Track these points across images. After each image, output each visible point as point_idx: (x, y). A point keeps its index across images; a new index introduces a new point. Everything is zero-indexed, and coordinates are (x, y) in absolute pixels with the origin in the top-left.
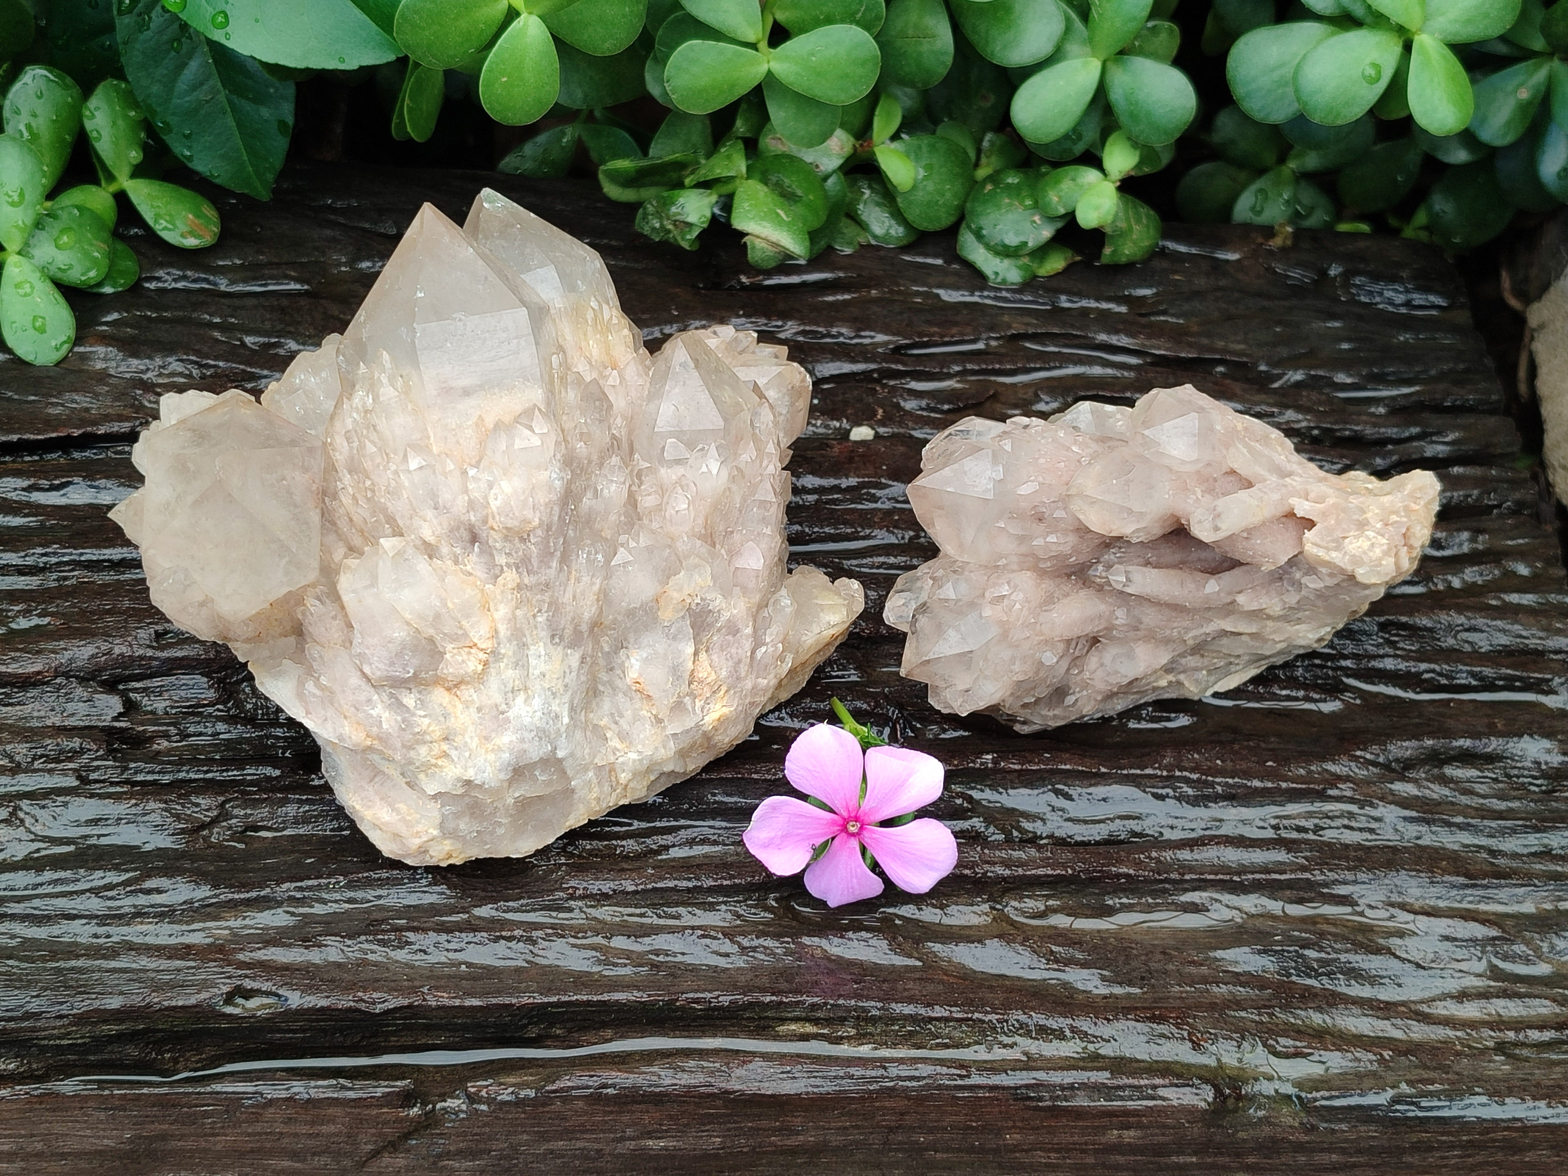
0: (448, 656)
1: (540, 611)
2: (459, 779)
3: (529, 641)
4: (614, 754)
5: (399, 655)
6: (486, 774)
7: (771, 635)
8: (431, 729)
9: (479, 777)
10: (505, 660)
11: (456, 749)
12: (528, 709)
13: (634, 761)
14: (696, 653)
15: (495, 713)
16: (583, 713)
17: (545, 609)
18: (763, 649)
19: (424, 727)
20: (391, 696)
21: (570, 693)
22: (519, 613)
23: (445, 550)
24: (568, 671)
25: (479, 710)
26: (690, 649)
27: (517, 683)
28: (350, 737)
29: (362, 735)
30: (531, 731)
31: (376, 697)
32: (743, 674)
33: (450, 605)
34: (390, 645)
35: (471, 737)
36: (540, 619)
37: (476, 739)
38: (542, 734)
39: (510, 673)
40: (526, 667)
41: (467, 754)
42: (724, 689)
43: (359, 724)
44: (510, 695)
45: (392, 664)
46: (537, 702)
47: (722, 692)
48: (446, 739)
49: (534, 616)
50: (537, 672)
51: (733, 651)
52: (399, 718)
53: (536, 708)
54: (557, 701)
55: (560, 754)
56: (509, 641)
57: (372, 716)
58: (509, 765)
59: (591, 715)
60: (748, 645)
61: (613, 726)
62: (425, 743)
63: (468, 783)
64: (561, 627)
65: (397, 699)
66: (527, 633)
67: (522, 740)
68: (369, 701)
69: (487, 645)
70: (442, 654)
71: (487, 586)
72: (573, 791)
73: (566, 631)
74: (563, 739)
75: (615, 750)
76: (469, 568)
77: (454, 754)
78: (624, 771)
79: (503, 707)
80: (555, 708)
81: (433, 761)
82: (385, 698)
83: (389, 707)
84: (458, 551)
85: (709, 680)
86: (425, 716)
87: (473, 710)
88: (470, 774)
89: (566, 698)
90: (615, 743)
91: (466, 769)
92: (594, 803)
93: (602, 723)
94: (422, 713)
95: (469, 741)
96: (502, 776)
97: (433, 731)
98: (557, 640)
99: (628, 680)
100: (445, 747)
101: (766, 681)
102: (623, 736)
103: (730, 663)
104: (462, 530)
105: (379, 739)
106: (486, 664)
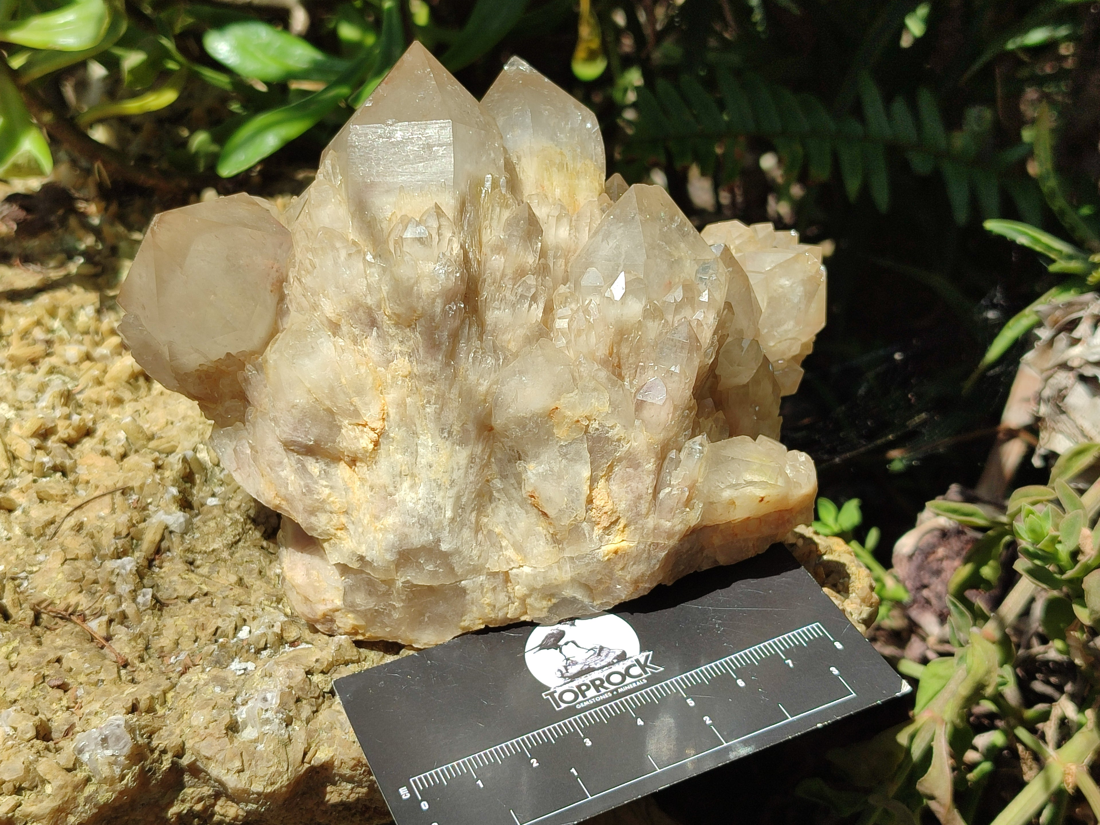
0: (343, 431)
1: (429, 402)
2: (354, 553)
3: (419, 430)
4: (508, 563)
5: (301, 422)
6: (374, 552)
7: (677, 478)
8: (331, 499)
9: (368, 554)
10: (395, 444)
11: (353, 523)
12: (413, 495)
13: (527, 575)
14: (593, 480)
15: (383, 493)
16: (474, 514)
17: (433, 401)
18: (667, 490)
19: (323, 496)
20: (299, 461)
21: (456, 489)
22: (409, 400)
23: (345, 329)
24: (456, 467)
25: (372, 488)
26: (586, 473)
27: (403, 468)
28: (264, 494)
29: (273, 494)
30: (413, 516)
31: (286, 460)
32: (644, 511)
33: (343, 380)
34: (293, 411)
35: (364, 514)
36: (428, 410)
37: (368, 516)
38: (423, 522)
39: (399, 457)
40: (415, 454)
41: (360, 530)
42: (623, 522)
43: (272, 483)
44: (398, 479)
45: (295, 429)
46: (422, 491)
47: (621, 526)
48: (346, 512)
49: (424, 407)
50: (424, 461)
51: (633, 485)
52: (302, 483)
53: (420, 496)
54: (442, 493)
55: (444, 547)
56: (399, 427)
57: (281, 478)
58: (393, 545)
59: (485, 520)
60: (649, 481)
61: (507, 535)
62: (326, 512)
63: (361, 558)
64: (450, 422)
65: (303, 466)
66: (417, 422)
67: (404, 524)
68: (281, 463)
69: (378, 425)
70: (340, 428)
71: (379, 369)
72: (463, 591)
73: (455, 427)
74: (446, 533)
75: (509, 561)
76: (365, 349)
77: (350, 527)
78: (518, 583)
79: (391, 489)
80: (438, 499)
81: (333, 531)
82: (293, 462)
83: (296, 471)
84: (357, 332)
85: (606, 509)
86: (326, 486)
87: (366, 488)
88: (362, 550)
89: (452, 492)
90: (510, 553)
91: (359, 543)
92: (487, 610)
93: (497, 530)
94: (325, 483)
95: (362, 517)
96: (389, 557)
97: (333, 502)
98: (446, 435)
99: (523, 492)
100: (343, 519)
101: (669, 524)
102: (519, 548)
103: (630, 496)
104: (361, 312)
105: (285, 499)
106: (376, 444)
